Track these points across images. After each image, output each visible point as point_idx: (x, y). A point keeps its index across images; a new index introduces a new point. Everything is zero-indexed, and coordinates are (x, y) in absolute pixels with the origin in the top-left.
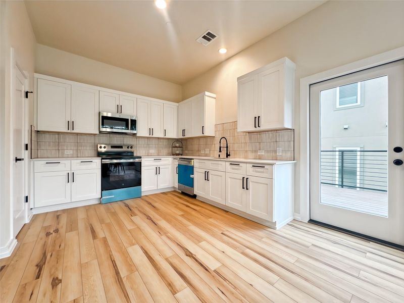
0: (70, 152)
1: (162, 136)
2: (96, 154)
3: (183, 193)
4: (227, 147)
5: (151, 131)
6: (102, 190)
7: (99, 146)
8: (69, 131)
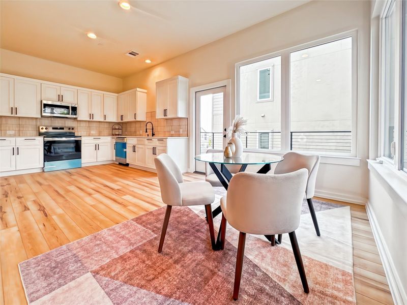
0: (12, 132)
1: (102, 120)
2: (38, 134)
3: (120, 164)
4: (153, 129)
5: (91, 116)
6: (44, 161)
7: (41, 127)
8: (13, 115)
